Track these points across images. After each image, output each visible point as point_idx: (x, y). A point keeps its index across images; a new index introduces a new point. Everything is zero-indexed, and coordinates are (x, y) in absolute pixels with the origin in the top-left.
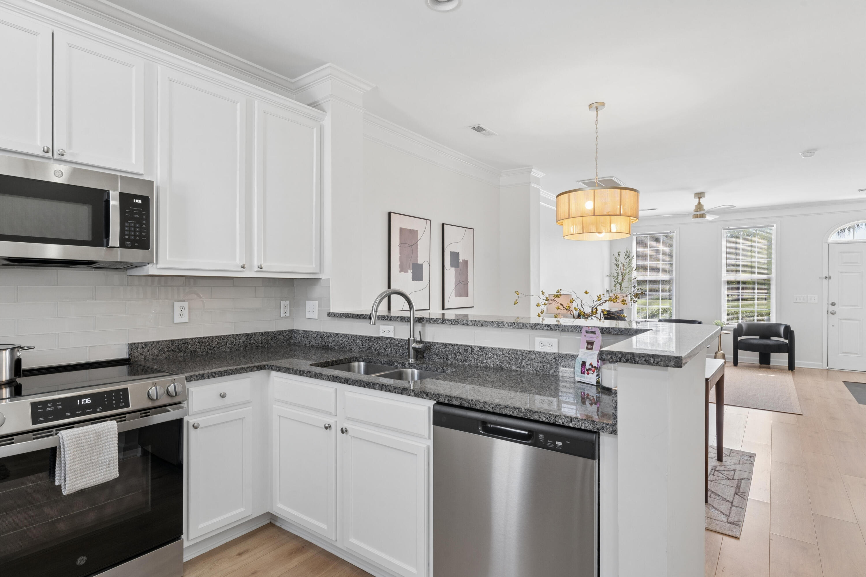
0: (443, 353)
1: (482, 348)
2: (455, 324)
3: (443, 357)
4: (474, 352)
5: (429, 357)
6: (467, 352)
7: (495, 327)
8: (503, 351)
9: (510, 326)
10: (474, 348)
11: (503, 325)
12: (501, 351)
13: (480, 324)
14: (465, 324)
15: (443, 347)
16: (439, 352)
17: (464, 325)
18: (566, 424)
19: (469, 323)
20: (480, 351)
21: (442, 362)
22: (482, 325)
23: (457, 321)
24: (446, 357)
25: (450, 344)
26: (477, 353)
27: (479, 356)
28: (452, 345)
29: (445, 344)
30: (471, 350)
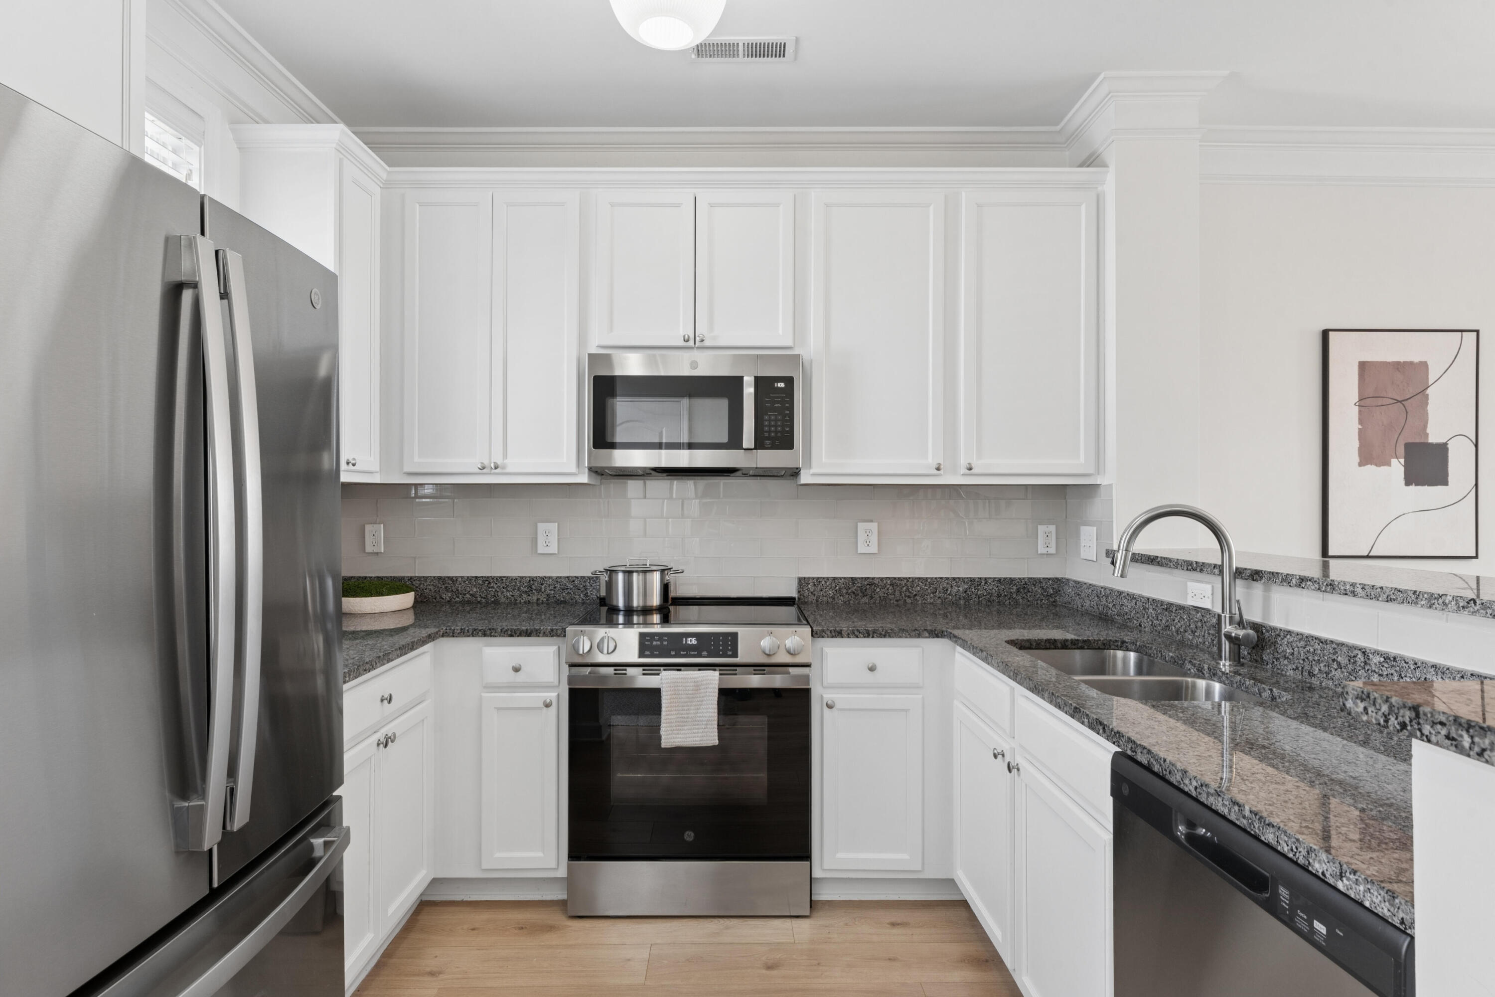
0: (1302, 658)
1: (1389, 659)
2: (1325, 591)
3: (1303, 668)
4: (1370, 665)
5: (1273, 662)
6: (1355, 662)
7: (1422, 606)
8: (1443, 673)
9: (1463, 607)
10: (1371, 656)
11: (1444, 604)
12: (1439, 673)
13: (1385, 596)
14: (1349, 593)
15: (1302, 643)
16: (1293, 654)
17: (1346, 594)
18: (1331, 881)
19: (1359, 590)
20: (1386, 665)
21: (1300, 677)
22: (1389, 600)
23: (1331, 584)
24: (1307, 667)
25: (1316, 638)
26: (1377, 671)
27: (1382, 679)
28: (1321, 641)
29: (1307, 637)
30: (1362, 659)
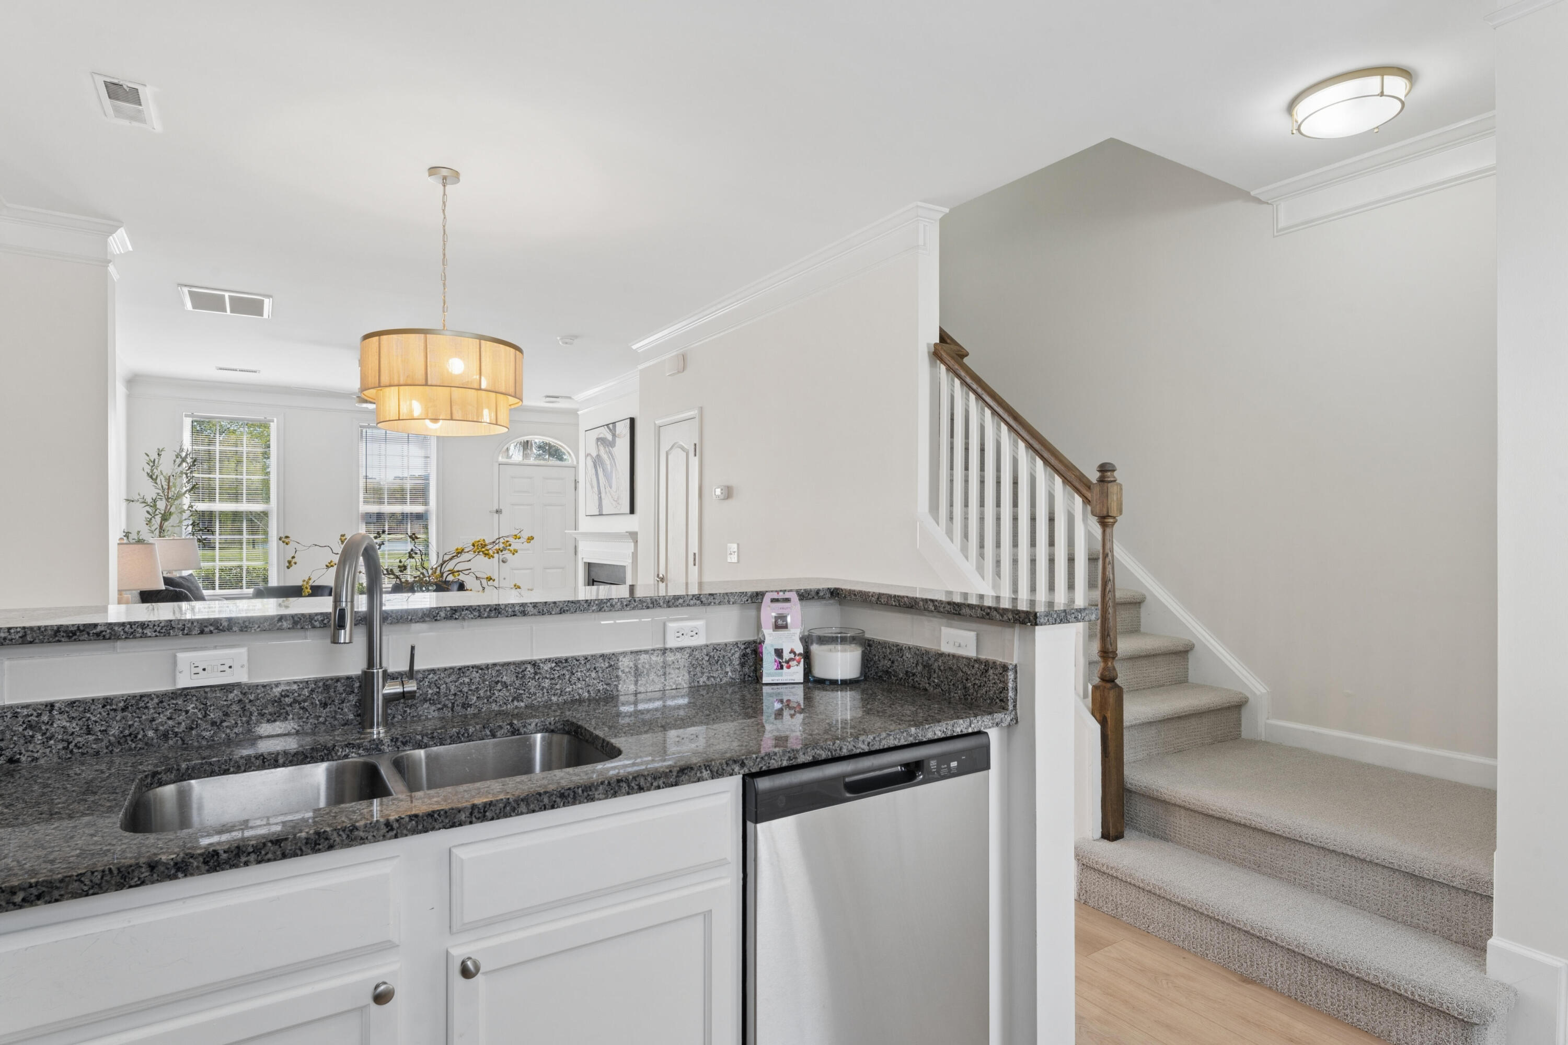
0: (453, 692)
1: (561, 662)
2: (489, 617)
3: (453, 704)
4: (540, 673)
5: (405, 712)
6: (524, 676)
7: (593, 611)
8: (610, 659)
9: (626, 605)
10: (541, 665)
11: (612, 605)
12: (607, 660)
13: (558, 610)
14: (519, 614)
15: (453, 677)
16: (439, 693)
17: (515, 615)
19: (530, 609)
20: (558, 668)
21: (450, 714)
22: (562, 611)
23: (495, 609)
24: (460, 700)
25: (473, 667)
26: (548, 676)
27: (553, 681)
28: (478, 668)
29: (460, 669)
30: (532, 671)
